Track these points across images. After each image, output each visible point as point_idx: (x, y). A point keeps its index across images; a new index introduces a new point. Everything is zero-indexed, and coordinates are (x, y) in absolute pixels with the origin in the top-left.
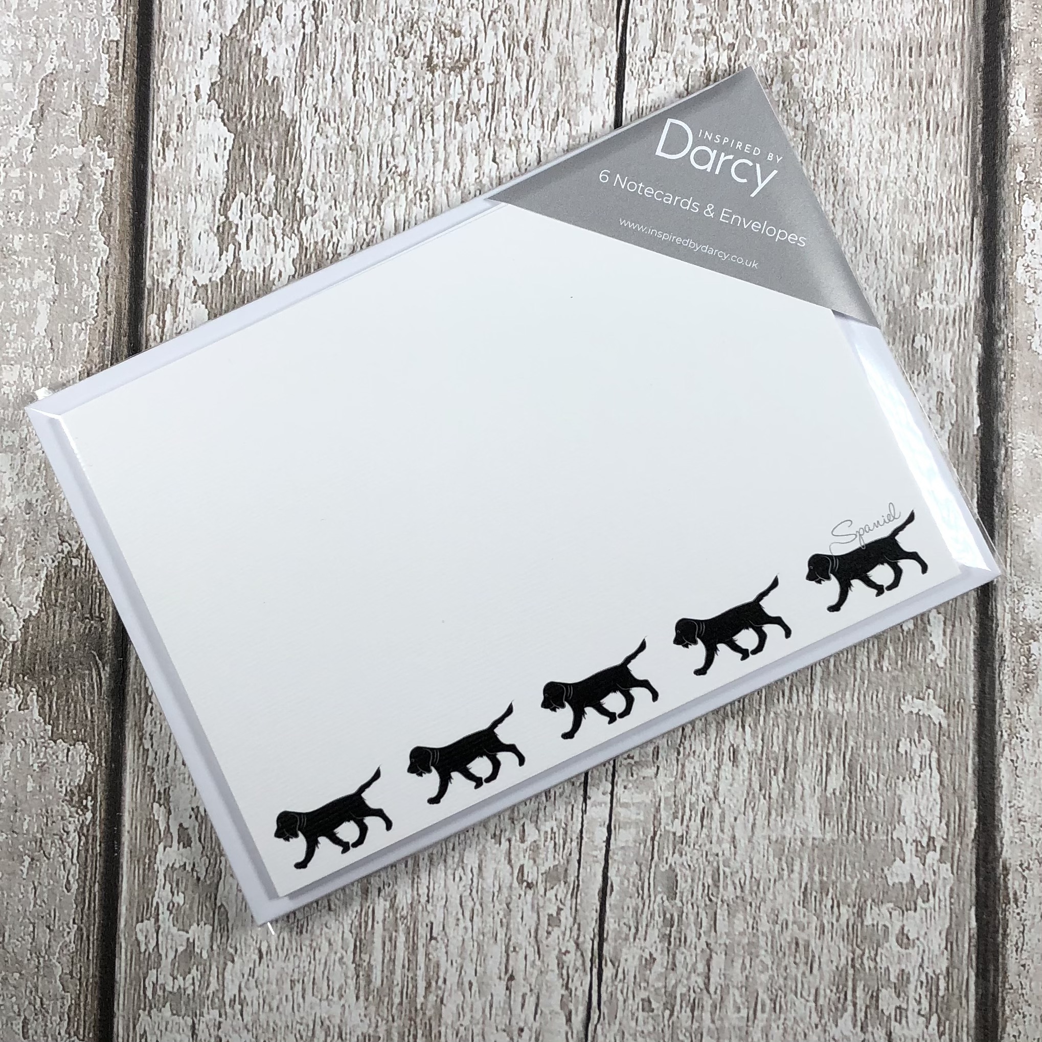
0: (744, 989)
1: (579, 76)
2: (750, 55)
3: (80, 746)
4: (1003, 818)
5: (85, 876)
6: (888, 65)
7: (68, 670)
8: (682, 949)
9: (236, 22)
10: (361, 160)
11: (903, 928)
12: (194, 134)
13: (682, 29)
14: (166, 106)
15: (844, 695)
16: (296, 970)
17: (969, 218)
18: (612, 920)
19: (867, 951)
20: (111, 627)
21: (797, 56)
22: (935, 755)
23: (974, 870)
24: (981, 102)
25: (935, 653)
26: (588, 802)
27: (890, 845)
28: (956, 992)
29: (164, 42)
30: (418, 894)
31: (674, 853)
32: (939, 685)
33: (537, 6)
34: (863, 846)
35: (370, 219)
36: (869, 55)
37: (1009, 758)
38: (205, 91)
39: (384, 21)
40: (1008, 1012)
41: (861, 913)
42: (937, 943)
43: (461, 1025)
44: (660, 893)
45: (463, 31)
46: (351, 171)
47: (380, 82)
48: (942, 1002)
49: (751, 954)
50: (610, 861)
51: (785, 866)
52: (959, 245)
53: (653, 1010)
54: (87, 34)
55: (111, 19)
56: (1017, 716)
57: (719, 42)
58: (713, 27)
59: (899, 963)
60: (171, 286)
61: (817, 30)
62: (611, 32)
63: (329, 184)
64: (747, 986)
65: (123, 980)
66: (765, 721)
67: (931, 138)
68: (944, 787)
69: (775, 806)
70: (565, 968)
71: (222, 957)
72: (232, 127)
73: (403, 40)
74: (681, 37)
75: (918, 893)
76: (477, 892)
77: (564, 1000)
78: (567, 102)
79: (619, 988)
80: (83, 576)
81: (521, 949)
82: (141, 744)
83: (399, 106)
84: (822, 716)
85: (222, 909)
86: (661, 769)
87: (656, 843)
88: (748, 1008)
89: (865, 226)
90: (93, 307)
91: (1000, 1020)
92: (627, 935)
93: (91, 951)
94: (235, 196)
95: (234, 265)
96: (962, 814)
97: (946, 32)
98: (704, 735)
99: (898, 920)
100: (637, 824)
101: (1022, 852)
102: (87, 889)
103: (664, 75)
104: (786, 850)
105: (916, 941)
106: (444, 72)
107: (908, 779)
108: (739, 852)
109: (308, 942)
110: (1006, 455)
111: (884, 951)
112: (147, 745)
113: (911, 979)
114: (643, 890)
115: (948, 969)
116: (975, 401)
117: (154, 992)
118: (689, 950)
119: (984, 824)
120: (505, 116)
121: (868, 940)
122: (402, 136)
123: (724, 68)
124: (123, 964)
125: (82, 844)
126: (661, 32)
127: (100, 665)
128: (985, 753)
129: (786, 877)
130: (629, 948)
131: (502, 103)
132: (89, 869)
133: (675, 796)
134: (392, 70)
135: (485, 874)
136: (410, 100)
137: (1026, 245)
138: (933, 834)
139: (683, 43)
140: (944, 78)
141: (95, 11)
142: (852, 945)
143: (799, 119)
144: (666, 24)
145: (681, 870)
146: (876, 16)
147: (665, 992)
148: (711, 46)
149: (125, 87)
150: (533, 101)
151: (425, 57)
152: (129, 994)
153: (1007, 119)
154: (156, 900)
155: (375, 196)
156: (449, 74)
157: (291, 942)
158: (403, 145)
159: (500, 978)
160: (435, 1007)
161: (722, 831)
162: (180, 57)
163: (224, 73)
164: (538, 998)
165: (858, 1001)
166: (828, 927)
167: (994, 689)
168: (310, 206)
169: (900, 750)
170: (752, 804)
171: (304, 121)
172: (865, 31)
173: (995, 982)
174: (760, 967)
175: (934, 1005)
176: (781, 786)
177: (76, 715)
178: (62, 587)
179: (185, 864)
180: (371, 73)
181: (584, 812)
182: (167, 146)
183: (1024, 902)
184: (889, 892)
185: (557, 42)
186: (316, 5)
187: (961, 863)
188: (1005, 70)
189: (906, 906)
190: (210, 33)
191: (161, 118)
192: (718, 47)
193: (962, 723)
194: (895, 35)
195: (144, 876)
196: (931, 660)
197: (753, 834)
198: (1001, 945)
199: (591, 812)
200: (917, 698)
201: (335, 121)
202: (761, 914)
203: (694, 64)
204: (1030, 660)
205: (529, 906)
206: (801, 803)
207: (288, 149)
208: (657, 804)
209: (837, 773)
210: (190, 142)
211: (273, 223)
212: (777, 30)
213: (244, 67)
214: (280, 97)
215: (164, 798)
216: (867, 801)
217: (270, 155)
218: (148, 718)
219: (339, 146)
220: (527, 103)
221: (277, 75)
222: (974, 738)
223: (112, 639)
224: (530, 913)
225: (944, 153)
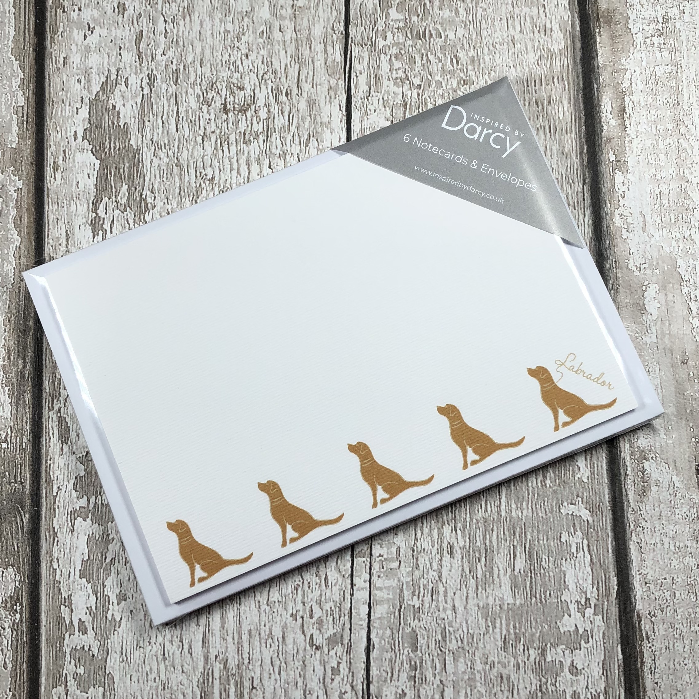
1: (322, 110)
2: (431, 91)
3: (10, 569)
4: (635, 582)
5: (17, 658)
6: (521, 92)
8: (424, 685)
10: (183, 172)
11: (573, 662)
12: (74, 162)
13: (387, 77)
14: (55, 145)
15: (522, 505)
17: (581, 186)
18: (375, 669)
19: (549, 679)
20: (28, 488)
21: (462, 90)
22: (585, 542)
23: (618, 619)
24: (583, 112)
25: (581, 473)
26: (354, 588)
27: (560, 605)
29: (53, 105)
30: (242, 658)
31: (414, 620)
32: (585, 494)
33: (292, 69)
34: (542, 607)
37: (636, 541)
38: (80, 134)
39: (194, 84)
41: (543, 654)
42: (596, 671)
44: (406, 647)
45: (245, 87)
46: (177, 179)
47: (193, 122)
49: (471, 686)
50: (371, 628)
51: (490, 624)
52: (576, 204)
54: (3, 103)
55: (18, 93)
56: (639, 513)
57: (411, 84)
58: (406, 75)
59: (572, 686)
61: (474, 73)
62: (341, 82)
63: (163, 188)
66: (470, 526)
67: (552, 137)
68: (593, 563)
69: (481, 583)
72: (99, 156)
73: (207, 94)
74: (386, 82)
75: (581, 638)
76: (282, 654)
78: (315, 128)
80: (9, 454)
81: (314, 692)
82: (51, 565)
83: (206, 136)
84: (508, 520)
85: (110, 676)
86: (402, 562)
87: (402, 614)
90: (11, 277)
92: (386, 678)
94: (102, 199)
96: (607, 581)
97: (557, 69)
98: (430, 537)
99: (569, 657)
100: (388, 601)
101: (649, 604)
102: (18, 667)
103: (377, 107)
104: (490, 613)
105: (582, 671)
106: (234, 114)
107: (569, 559)
108: (458, 616)
109: (169, 696)
111: (561, 679)
112: (55, 566)
113: (581, 697)
114: (395, 646)
115: (605, 689)
118: (428, 686)
119: (622, 587)
120: (275, 139)
121: (550, 672)
122: (209, 155)
123: (415, 101)
125: (14, 636)
126: (373, 80)
127: (22, 513)
128: (619, 538)
129: (491, 631)
130: (388, 687)
131: (273, 131)
133: (413, 580)
134: (201, 114)
135: (287, 642)
136: (213, 132)
137: (619, 201)
138: (589, 596)
139: (388, 86)
140: (558, 99)
141: (8, 89)
142: (539, 676)
144: (376, 76)
145: (420, 631)
146: (511, 62)
148: (406, 87)
149: (28, 135)
150: (293, 129)
151: (221, 104)
153: (600, 122)
154: (65, 672)
155: (193, 195)
156: (238, 114)
157: (157, 696)
158: (210, 161)
161: (446, 602)
162: (64, 114)
163: (92, 122)
166: (522, 665)
167: (622, 494)
168: (151, 203)
169: (562, 540)
170: (465, 583)
171: (145, 149)
173: (638, 696)
174: (478, 695)
176: (484, 569)
177: (7, 548)
179: (84, 646)
180: (188, 117)
181: (352, 595)
182: (57, 171)
183: (653, 639)
184: (562, 638)
185: (307, 90)
186: (150, 76)
187: (609, 615)
188: (597, 91)
189: (574, 647)
190: (82, 98)
191: (52, 153)
192: (410, 87)
193: (602, 519)
194: (524, 73)
195: (56, 656)
196: (579, 478)
197: (467, 603)
198: (640, 670)
199: (357, 594)
200: (571, 504)
201: (165, 148)
202: (476, 658)
203: (396, 99)
204: (645, 474)
205: (318, 662)
206: (498, 580)
207: (135, 168)
208: (401, 586)
209: (521, 558)
210: (72, 167)
211: (127, 215)
212: (448, 74)
213: (105, 118)
214: (129, 135)
215: (68, 602)
216: (542, 576)
217: (124, 172)
218: (55, 548)
219: (168, 164)
220: (289, 130)
221: (126, 121)
222: (612, 529)
223: (29, 496)
224: (319, 667)
225: (561, 145)
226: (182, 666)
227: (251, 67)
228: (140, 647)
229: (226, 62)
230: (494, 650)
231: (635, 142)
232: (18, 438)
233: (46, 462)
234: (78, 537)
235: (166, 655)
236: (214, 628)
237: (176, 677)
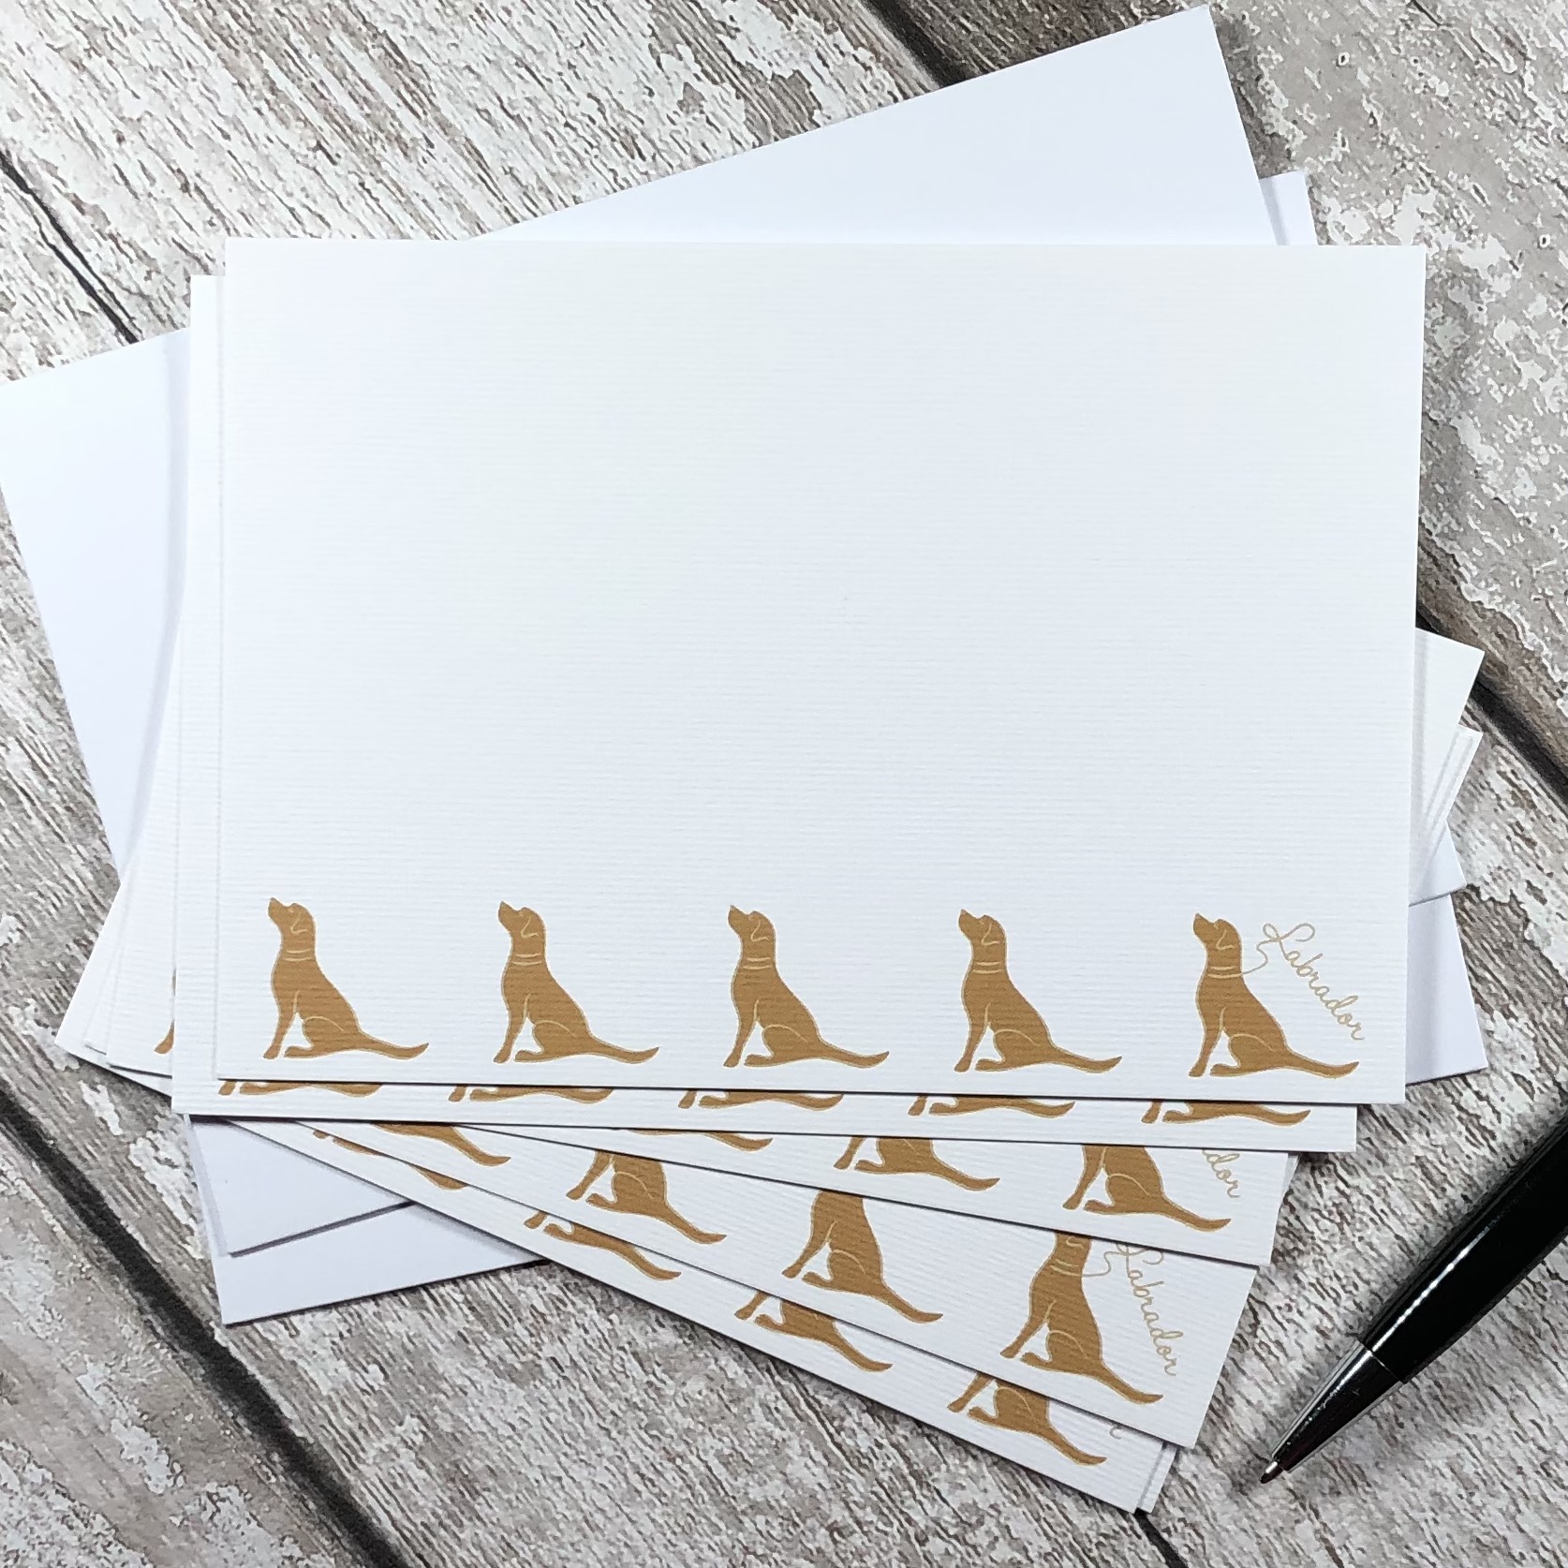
13: (1001, 1508)
15: (95, 872)
25: (30, 1018)
30: (380, 181)
43: (194, 80)
52: (429, 1536)
57: (942, 1532)
70: (134, 257)
77: (103, 222)
89: (563, 1458)
110: (152, 1328)
143: (760, 1519)
144: (1027, 1496)
159: (198, 175)
163: (1526, 947)
164: (135, 195)
186: (1488, 1136)
191: (1554, 820)
192: (939, 1525)
196: (28, 1005)
210: (1488, 824)
213: (1506, 978)
226: (478, 77)
227: (1296, 1317)
228: (582, 45)
229: (1356, 1287)
235: (523, 71)
236: (476, 191)
237: (473, 48)
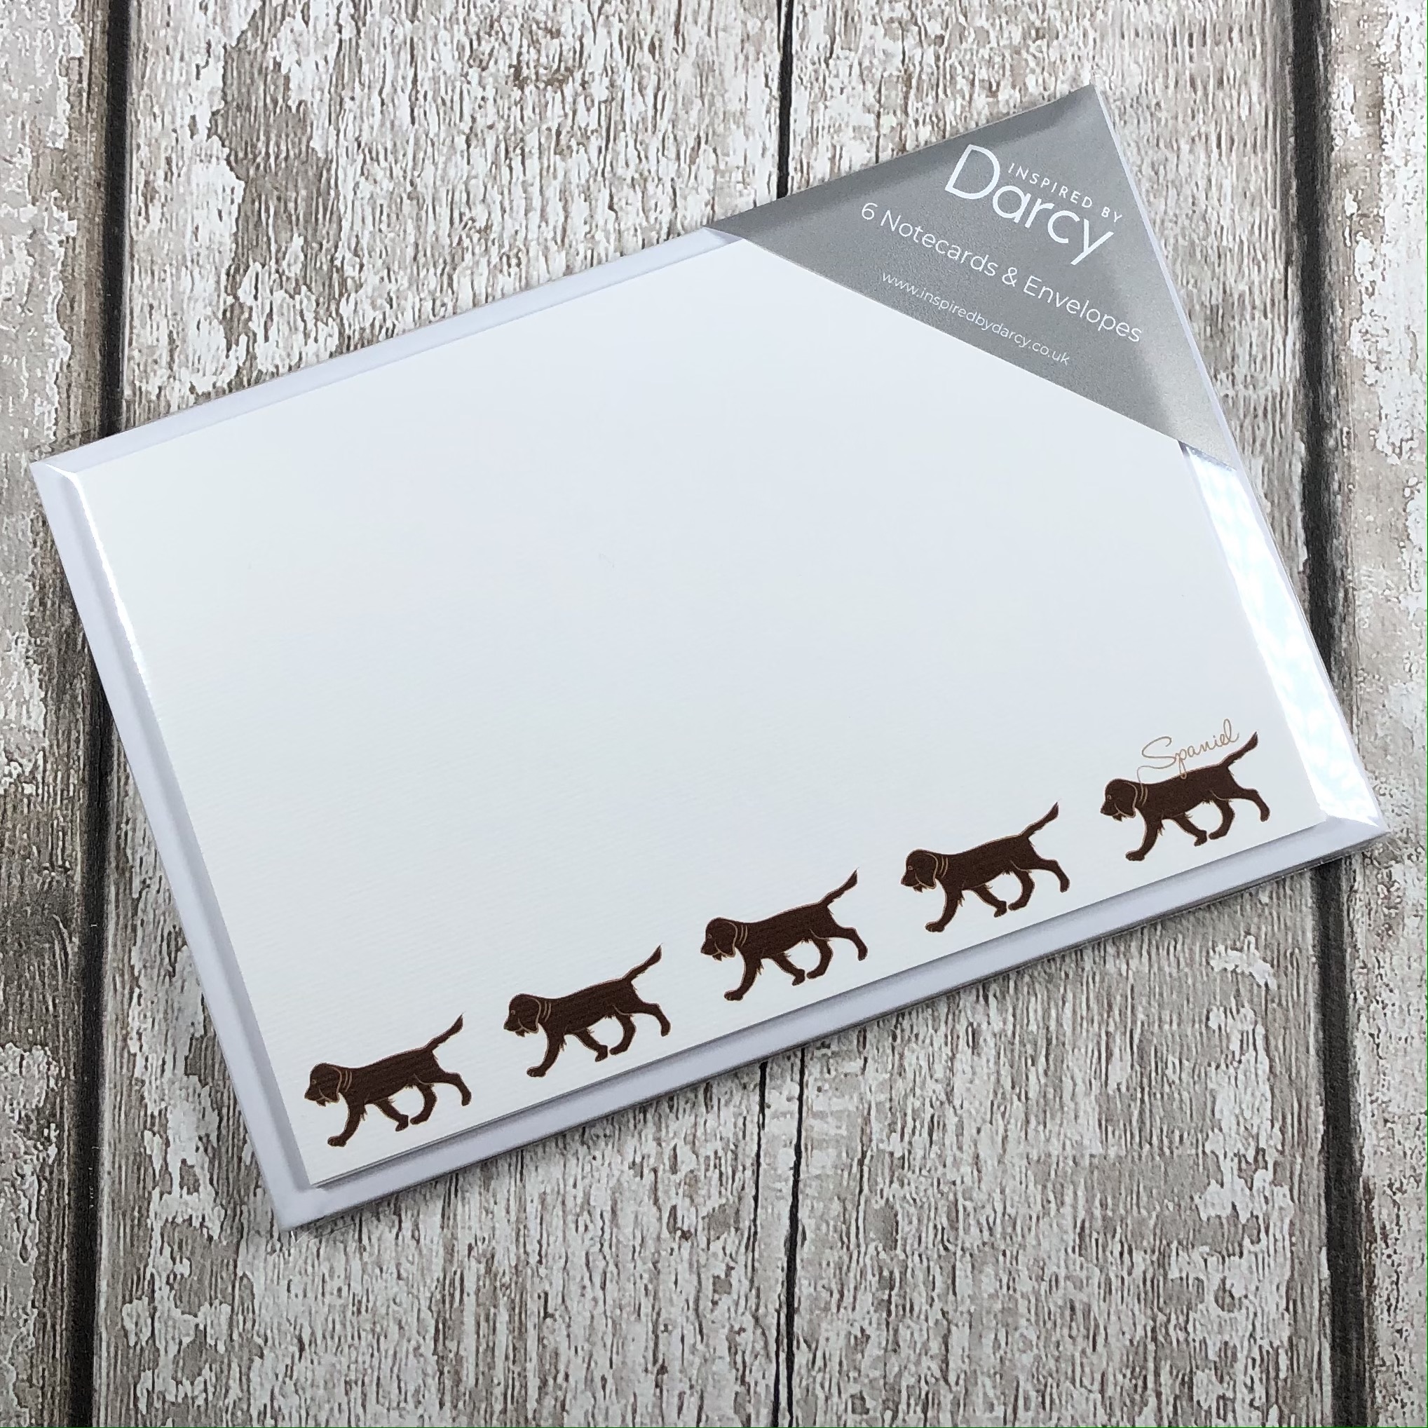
0: (998, 1376)
1: (727, 87)
2: (966, 50)
3: (38, 1052)
4: (1362, 1119)
5: (49, 1238)
6: (1160, 59)
7: (20, 945)
8: (908, 1321)
9: (245, 27)
10: (423, 213)
11: (1224, 1281)
12: (189, 182)
14: (149, 146)
16: (353, 1367)
17: (1281, 267)
18: (805, 1282)
19: (1173, 1317)
20: (80, 881)
21: (1032, 50)
22: (1260, 1030)
23: (1323, 1194)
24: (1292, 106)
26: (767, 1111)
27: (1201, 1161)
28: (1305, 1372)
29: (145, 57)
31: (891, 1182)
32: (1264, 929)
34: (1163, 1165)
35: (438, 294)
36: (1133, 45)
37: (1368, 1031)
38: (203, 123)
39: (452, 19)
40: (1379, 1400)
41: (1162, 1263)
42: (1273, 1301)
44: (873, 1240)
45: (563, 30)
46: (410, 228)
47: (449, 104)
48: (1284, 1388)
49: (1007, 1325)
50: (800, 1197)
51: (1052, 1198)
53: (867, 1412)
54: (38, 51)
55: (71, 29)
56: (1377, 972)
58: (913, 15)
59: (1220, 1332)
60: (158, 396)
61: (1058, 15)
62: (771, 25)
63: (379, 247)
64: (1002, 1372)
65: (104, 1388)
66: (1016, 989)
67: (1224, 158)
68: (1275, 1076)
69: (1035, 1109)
71: (246, 1350)
72: (242, 173)
73: (479, 44)
74: (867, 28)
75: (1244, 1231)
76: (610, 1247)
78: (712, 123)
79: (819, 1379)
80: (39, 809)
82: (125, 1046)
83: (476, 135)
84: (1097, 978)
85: (245, 1281)
86: (870, 1060)
87: (866, 1169)
88: (1005, 1404)
90: (49, 428)
91: (1368, 1411)
92: (828, 1303)
93: (58, 1346)
94: (248, 267)
95: (248, 364)
96: (1304, 1114)
97: (1239, 11)
98: (930, 1010)
99: (1217, 1271)
100: (838, 1141)
101: (1391, 1166)
102: (51, 1257)
103: (846, 82)
104: (1053, 1173)
105: (1244, 1300)
106: (537, 87)
107: (1223, 1066)
108: (984, 1178)
109: (368, 1326)
112: (133, 1047)
113: (1239, 1355)
114: (848, 1237)
115: (1290, 1339)
116: (1299, 524)
117: (150, 1404)
118: (917, 1323)
119: (1335, 1128)
120: (624, 144)
121: (1175, 1301)
122: (481, 177)
123: (930, 71)
124: (104, 1364)
125: (43, 1192)
126: (839, 25)
128: (1332, 1025)
129: (1053, 1213)
130: (831, 1322)
131: (620, 127)
132: (54, 1228)
133: (891, 1100)
134: (465, 86)
135: (621, 1221)
136: (491, 127)
137: (1362, 303)
138: (1262, 1145)
139: (871, 38)
140: (1239, 74)
141: (49, 19)
142: (1152, 1309)
145: (902, 1207)
147: (885, 1384)
148: (911, 41)
149: (91, 121)
150: (664, 124)
151: (510, 66)
152: (114, 1408)
153: (1329, 128)
154: (149, 1270)
155: (445, 262)
156: (545, 89)
157: (344, 1326)
158: (483, 190)
160: (553, 1415)
161: (960, 1148)
162: (168, 78)
165: (1163, 1390)
166: (1116, 1283)
167: (1342, 932)
168: (353, 278)
169: (1210, 1023)
170: (1002, 1109)
171: (343, 160)
172: (1126, 12)
173: (1360, 1356)
174: (1021, 1344)
175: (1272, 1392)
176: (1043, 1081)
177: (32, 1006)
178: (9, 825)
179: (191, 1217)
180: (436, 92)
181: (761, 1126)
182: (152, 200)
183: (1397, 1239)
184: (1203, 1230)
185: (695, 40)
187: (1305, 1186)
188: (1324, 62)
189: (1227, 1250)
190: (209, 44)
193: (1298, 984)
194: (1168, 16)
195: (132, 1236)
197: (1004, 1151)
198: (1366, 1303)
199: (772, 1126)
200: (1233, 949)
201: (386, 159)
202: (1020, 1267)
203: (888, 66)
204: (1392, 889)
205: (686, 1265)
206: (1072, 1105)
207: (320, 200)
208: (866, 1112)
209: (1121, 1060)
211: (301, 303)
212: (1003, 15)
214: (309, 129)
215: (159, 1124)
216: (1167, 1099)
217: (296, 209)
218: (135, 1010)
219: (392, 193)
220: (655, 126)
221: (304, 98)
222: (1317, 1005)
223: (81, 898)
224: (687, 1275)
225: (1242, 178)
230: (1058, 1251)
231: (1402, 174)
232: (59, 774)
233: (119, 828)
234: (182, 988)
